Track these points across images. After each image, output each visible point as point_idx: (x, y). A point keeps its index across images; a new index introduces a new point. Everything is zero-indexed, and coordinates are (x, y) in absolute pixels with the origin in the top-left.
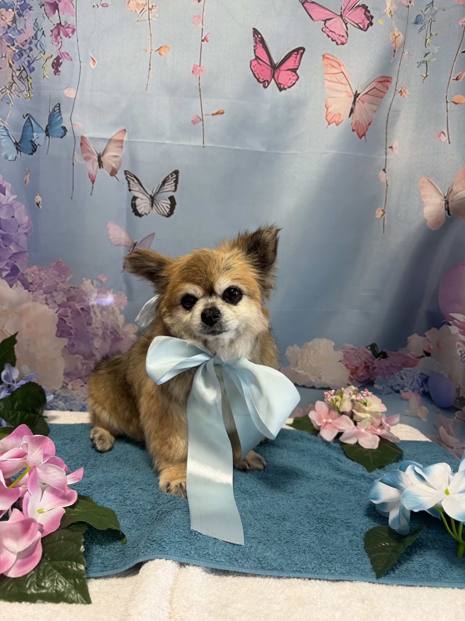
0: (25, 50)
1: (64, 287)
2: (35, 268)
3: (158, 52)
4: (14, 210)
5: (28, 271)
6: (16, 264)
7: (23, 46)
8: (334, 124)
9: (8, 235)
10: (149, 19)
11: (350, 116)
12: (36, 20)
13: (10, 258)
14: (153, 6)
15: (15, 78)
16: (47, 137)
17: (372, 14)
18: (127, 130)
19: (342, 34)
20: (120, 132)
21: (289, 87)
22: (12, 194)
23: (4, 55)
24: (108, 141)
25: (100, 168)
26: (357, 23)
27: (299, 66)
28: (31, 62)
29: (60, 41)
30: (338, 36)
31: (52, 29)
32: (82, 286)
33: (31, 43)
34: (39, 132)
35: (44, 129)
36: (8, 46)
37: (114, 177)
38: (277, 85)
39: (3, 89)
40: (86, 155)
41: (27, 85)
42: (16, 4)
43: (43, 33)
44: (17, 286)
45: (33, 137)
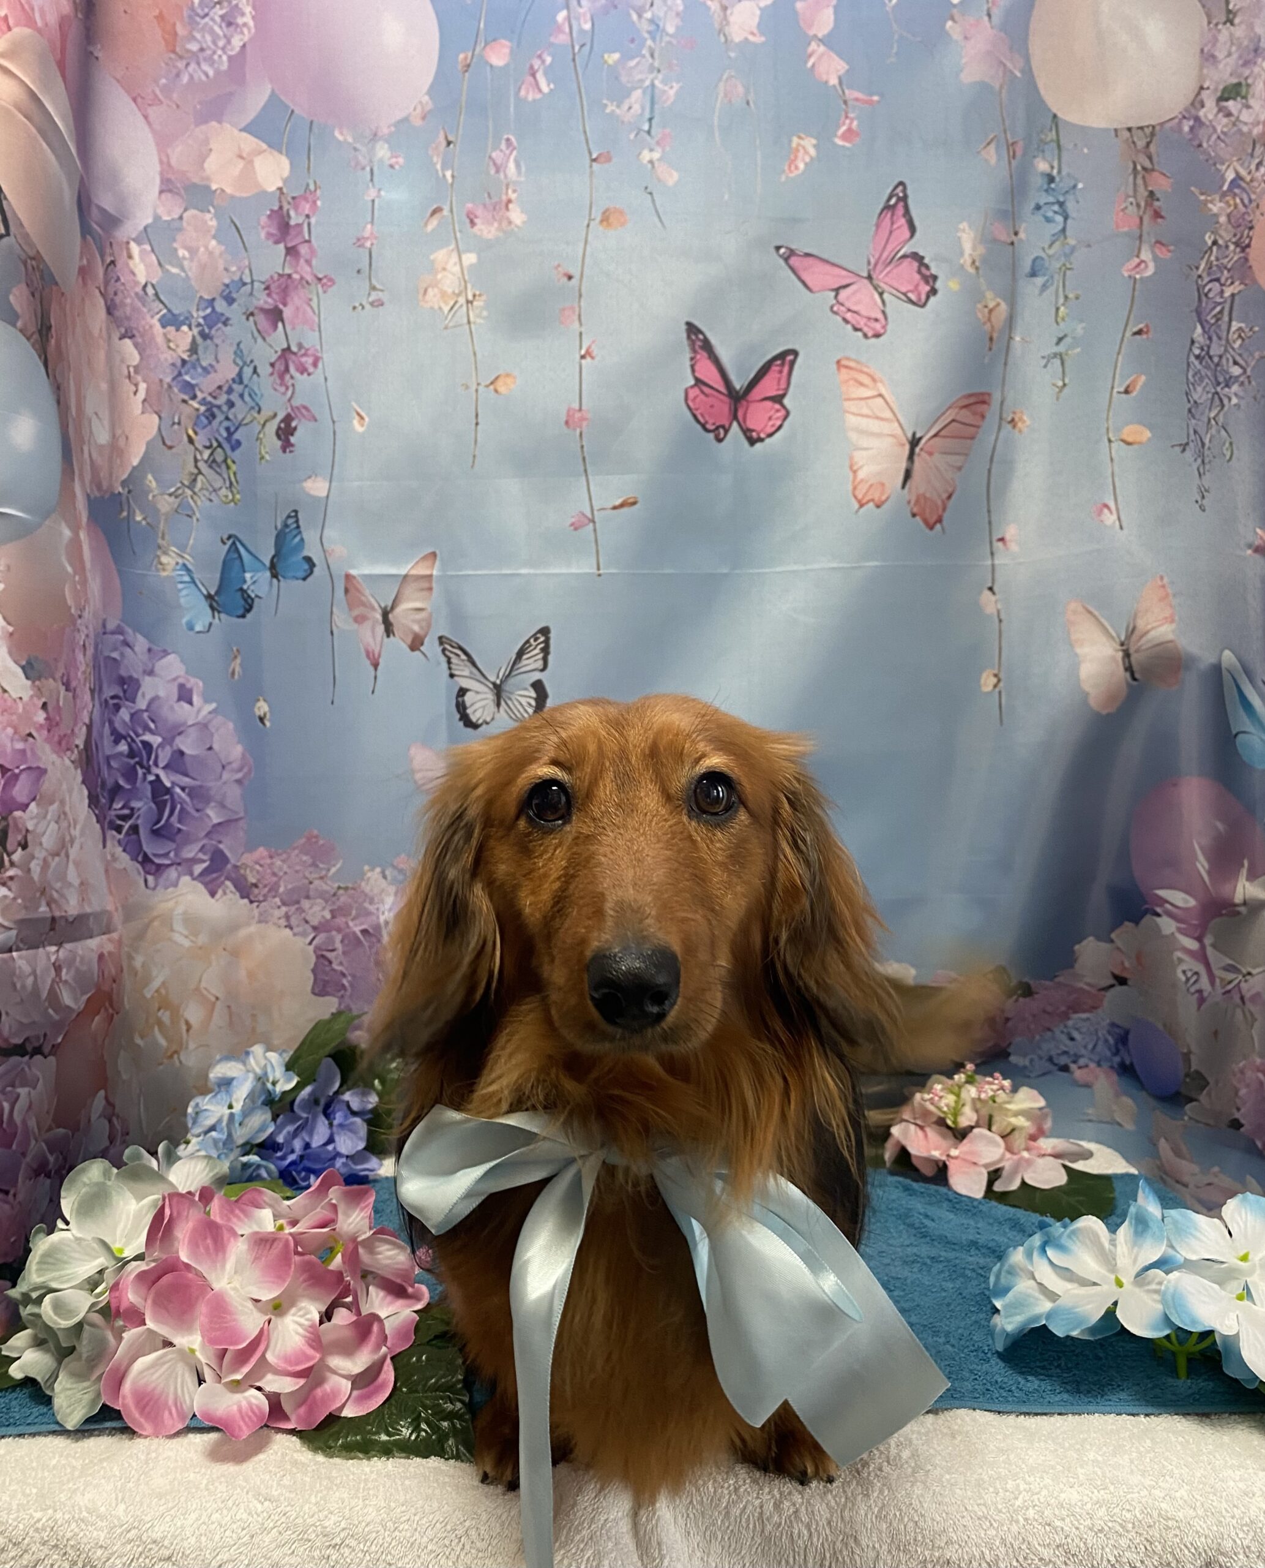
0: (219, 407)
1: (325, 887)
2: (262, 851)
3: (492, 387)
4: (212, 735)
5: (248, 859)
6: (221, 846)
7: (215, 398)
8: (871, 505)
9: (201, 787)
10: (469, 322)
11: (903, 487)
12: (238, 344)
13: (208, 835)
14: (474, 296)
15: (201, 465)
16: (275, 581)
17: (934, 271)
18: (438, 552)
19: (873, 315)
20: (424, 558)
21: (770, 435)
22: (207, 701)
23: (176, 420)
24: (400, 579)
25: (388, 636)
26: (904, 290)
27: (787, 388)
28: (232, 429)
29: (289, 384)
30: (865, 320)
31: (273, 360)
32: (363, 884)
33: (230, 391)
34: (258, 571)
35: (268, 563)
36: (184, 401)
37: (417, 653)
38: (745, 433)
39: (179, 488)
40: (356, 612)
41: (226, 476)
42: (195, 315)
43: (255, 368)
44: (225, 893)
45: (245, 581)
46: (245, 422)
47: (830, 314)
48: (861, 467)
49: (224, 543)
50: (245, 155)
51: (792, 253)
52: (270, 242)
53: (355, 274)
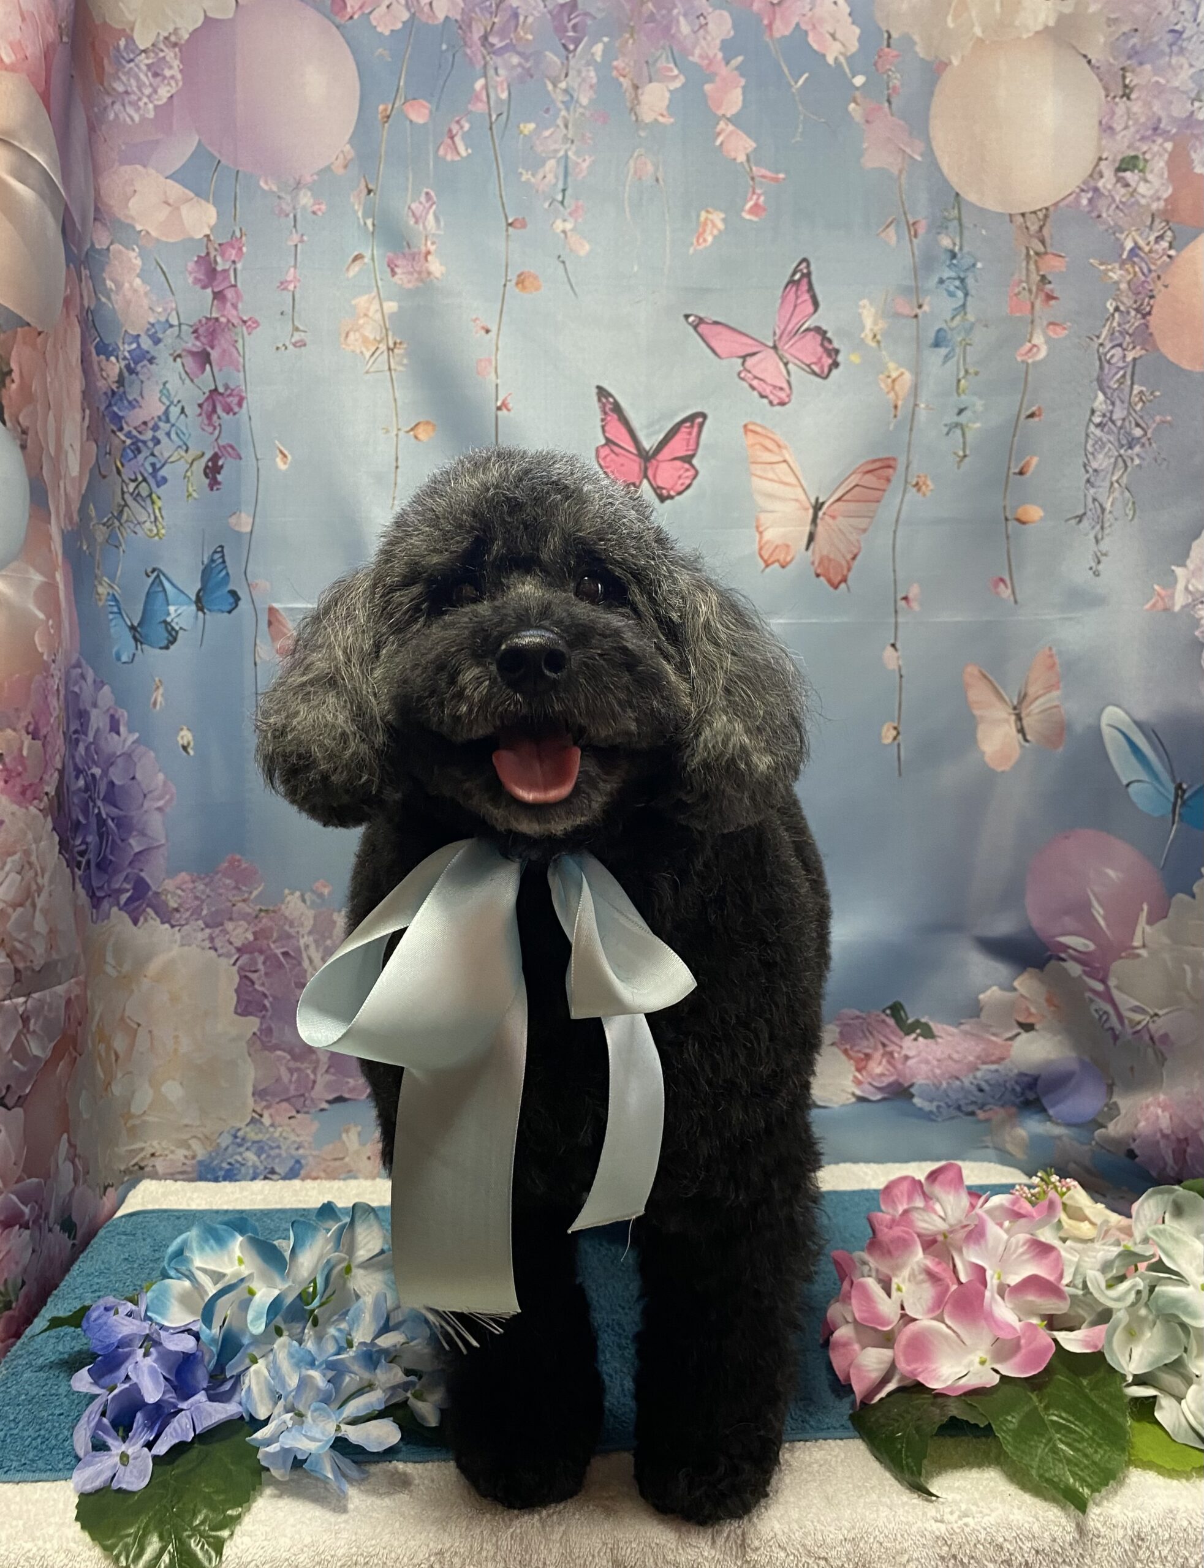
1: (248, 910)
2: (183, 876)
3: (411, 433)
4: (135, 764)
5: (169, 884)
6: (142, 874)
8: (777, 565)
9: (125, 817)
10: (390, 369)
11: (807, 548)
12: (165, 384)
13: (131, 864)
14: (395, 343)
15: (127, 497)
16: (200, 614)
19: (779, 384)
21: (679, 494)
22: (131, 731)
26: (808, 363)
27: (696, 449)
28: (158, 466)
29: (217, 424)
30: (771, 388)
31: (200, 401)
32: (283, 907)
33: (156, 428)
34: (182, 604)
36: (111, 433)
38: (655, 490)
39: (106, 519)
40: (279, 644)
41: (151, 511)
43: (183, 409)
44: (146, 920)
45: (169, 614)
46: (171, 460)
47: (737, 380)
48: (767, 528)
49: (148, 576)
50: (171, 201)
51: (701, 320)
52: (198, 287)
53: (279, 316)
